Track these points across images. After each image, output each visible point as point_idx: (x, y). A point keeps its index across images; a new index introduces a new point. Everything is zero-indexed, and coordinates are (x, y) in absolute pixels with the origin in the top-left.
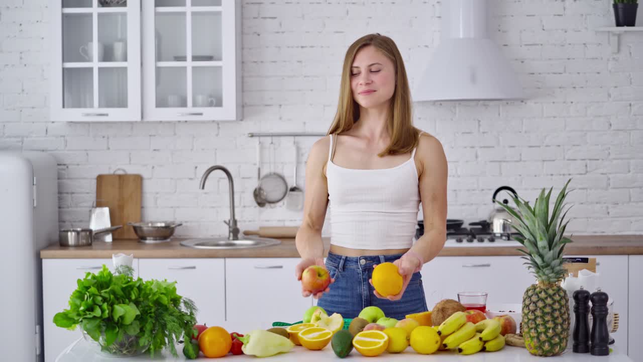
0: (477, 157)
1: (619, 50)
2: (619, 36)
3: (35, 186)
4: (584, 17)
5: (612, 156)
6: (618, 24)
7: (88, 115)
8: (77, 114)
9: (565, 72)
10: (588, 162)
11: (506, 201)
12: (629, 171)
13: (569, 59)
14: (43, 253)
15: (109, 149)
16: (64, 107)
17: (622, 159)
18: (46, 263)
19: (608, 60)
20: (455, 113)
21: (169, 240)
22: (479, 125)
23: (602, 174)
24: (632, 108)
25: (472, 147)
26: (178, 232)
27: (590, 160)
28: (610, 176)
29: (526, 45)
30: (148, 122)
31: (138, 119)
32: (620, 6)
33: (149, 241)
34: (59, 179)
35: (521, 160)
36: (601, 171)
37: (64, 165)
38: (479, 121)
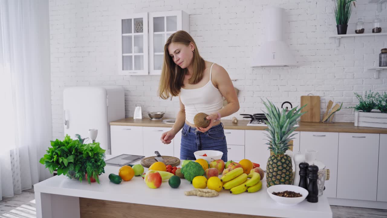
0: (279, 89)
1: (339, 45)
2: (340, 39)
3: (107, 99)
4: (324, 32)
5: (335, 89)
6: (339, 34)
7: (130, 73)
8: (127, 72)
9: (316, 55)
10: (325, 91)
11: (287, 108)
12: (343, 96)
13: (317, 50)
14: (111, 123)
15: (144, 85)
16: (123, 70)
17: (339, 91)
18: (111, 127)
19: (335, 50)
20: (270, 72)
21: (161, 119)
22: (280, 77)
23: (331, 97)
24: (345, 69)
25: (277, 86)
26: (164, 116)
27: (326, 91)
28: (334, 98)
29: (299, 44)
30: (151, 76)
31: (147, 74)
32: (340, 26)
33: (153, 119)
34: (125, 96)
35: (297, 91)
36: (330, 96)
37: (129, 91)
38: (280, 75)
